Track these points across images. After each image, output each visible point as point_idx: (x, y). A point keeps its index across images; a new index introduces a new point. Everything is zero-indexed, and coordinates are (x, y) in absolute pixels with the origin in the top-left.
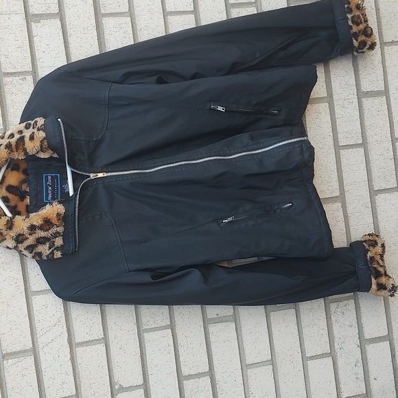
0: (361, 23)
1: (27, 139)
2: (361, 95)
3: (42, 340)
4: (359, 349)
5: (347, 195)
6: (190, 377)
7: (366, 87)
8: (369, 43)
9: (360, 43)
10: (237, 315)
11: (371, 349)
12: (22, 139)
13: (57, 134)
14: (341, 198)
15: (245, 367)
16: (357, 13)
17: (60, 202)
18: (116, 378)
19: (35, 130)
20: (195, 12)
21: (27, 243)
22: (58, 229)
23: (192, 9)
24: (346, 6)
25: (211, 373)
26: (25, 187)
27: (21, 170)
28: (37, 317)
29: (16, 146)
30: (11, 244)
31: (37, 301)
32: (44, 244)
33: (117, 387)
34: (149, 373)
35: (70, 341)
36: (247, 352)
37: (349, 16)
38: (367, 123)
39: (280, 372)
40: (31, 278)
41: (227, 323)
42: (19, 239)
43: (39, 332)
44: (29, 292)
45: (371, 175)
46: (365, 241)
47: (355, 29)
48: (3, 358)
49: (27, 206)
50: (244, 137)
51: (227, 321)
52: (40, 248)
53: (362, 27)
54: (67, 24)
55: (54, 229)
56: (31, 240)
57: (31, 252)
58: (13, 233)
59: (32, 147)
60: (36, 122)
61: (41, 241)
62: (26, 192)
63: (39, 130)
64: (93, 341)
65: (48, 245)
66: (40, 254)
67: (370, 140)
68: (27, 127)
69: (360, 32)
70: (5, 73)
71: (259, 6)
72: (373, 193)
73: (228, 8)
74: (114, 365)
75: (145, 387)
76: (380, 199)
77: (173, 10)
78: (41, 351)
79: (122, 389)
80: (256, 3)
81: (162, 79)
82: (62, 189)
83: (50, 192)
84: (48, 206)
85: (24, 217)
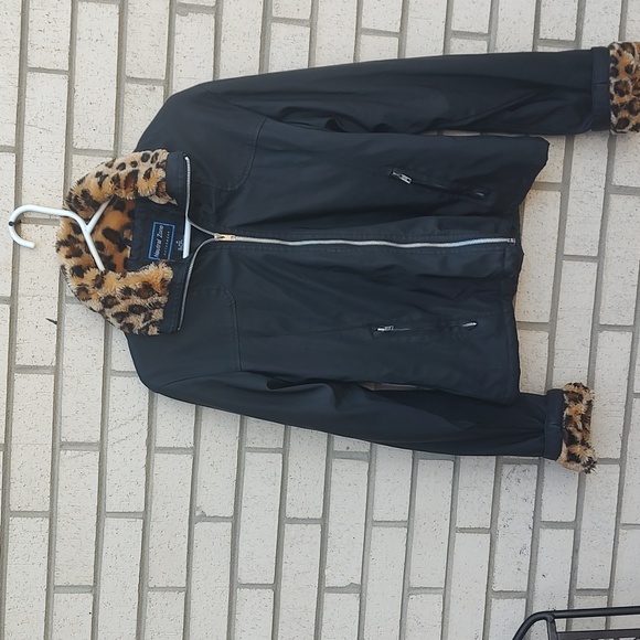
0: (627, 93)
1: (141, 176)
2: (610, 189)
3: (113, 435)
4: (530, 532)
5: (559, 323)
6: (294, 521)
7: (620, 178)
8: (633, 123)
9: (620, 120)
10: (373, 453)
11: (546, 535)
12: (134, 174)
13: (180, 177)
14: (551, 327)
15: (370, 522)
16: (625, 78)
17: (168, 264)
18: (199, 502)
19: (154, 166)
20: (401, 34)
21: (117, 309)
22: (160, 299)
23: (398, 31)
24: (612, 65)
25: (324, 521)
26: (127, 234)
27: (126, 211)
28: (112, 404)
29: (125, 182)
30: (97, 306)
31: (116, 384)
32: (139, 314)
33: (198, 514)
34: (243, 504)
35: (149, 443)
36: (377, 503)
37: (613, 80)
38: (611, 230)
39: (416, 539)
40: (113, 353)
41: (358, 462)
42: (108, 302)
43: (111, 424)
44: (108, 370)
45: (600, 302)
46: (567, 392)
47: (616, 100)
48: (61, 446)
49: (126, 258)
50: (430, 222)
51: (359, 459)
52: (132, 319)
53: (627, 99)
54: (223, 23)
55: (155, 298)
56: (122, 306)
57: (119, 322)
58: (101, 293)
59: (145, 188)
60: (157, 155)
61: (134, 310)
62: (127, 241)
63: (158, 166)
64: (178, 448)
65: (143, 316)
66: (131, 326)
67: (609, 253)
68: (144, 159)
69: (622, 105)
70: (128, 77)
71: (493, 41)
72: (597, 327)
73: (448, 36)
74: (199, 485)
75: (235, 520)
76: (605, 338)
77: (371, 27)
78: (109, 447)
79: (204, 518)
80: (490, 35)
81: (335, 123)
82: (175, 246)
83: (158, 247)
84: (152, 265)
85: (118, 275)
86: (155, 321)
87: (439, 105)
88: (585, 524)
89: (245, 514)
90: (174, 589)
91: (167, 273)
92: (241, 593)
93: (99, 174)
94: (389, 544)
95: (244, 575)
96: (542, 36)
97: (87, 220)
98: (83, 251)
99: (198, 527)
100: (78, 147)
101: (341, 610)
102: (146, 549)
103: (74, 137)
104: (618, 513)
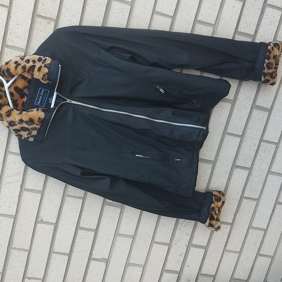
0: (272, 68)
2: (254, 106)
3: (6, 180)
4: (186, 247)
5: (218, 162)
6: (83, 229)
7: (259, 103)
8: (271, 82)
9: (265, 80)
11: (193, 250)
12: (33, 67)
13: (55, 73)
14: (214, 163)
15: (117, 234)
16: (272, 61)
17: (43, 111)
18: (42, 214)
19: (43, 65)
20: (173, 18)
21: (15, 127)
22: (36, 126)
23: (172, 15)
24: (268, 54)
25: (96, 231)
26: (26, 91)
27: (27, 80)
28: (7, 166)
29: (28, 70)
31: (10, 158)
32: (26, 131)
33: (39, 219)
34: (61, 219)
35: (22, 186)
36: (121, 226)
37: (267, 61)
38: (250, 125)
40: (11, 144)
41: (116, 208)
42: (11, 124)
43: (5, 175)
44: (8, 151)
45: (238, 156)
46: (215, 195)
47: (266, 71)
49: (24, 102)
50: (169, 111)
51: (117, 207)
52: (22, 133)
53: (271, 71)
55: (34, 126)
56: (18, 127)
57: (16, 133)
58: (9, 119)
60: (45, 60)
61: (23, 129)
62: (25, 94)
64: (35, 190)
65: (27, 132)
66: (21, 136)
67: (247, 135)
68: (40, 60)
69: (268, 73)
70: (38, 15)
71: (215, 28)
72: (234, 166)
73: (195, 22)
74: (42, 208)
75: (56, 225)
76: (237, 171)
77: (160, 11)
78: (3, 185)
79: (42, 222)
80: (215, 26)
81: (134, 58)
82: (48, 100)
83: (40, 100)
85: (18, 112)
86: (33, 135)
87: (184, 58)
88: (211, 248)
89: (61, 223)
90: (24, 250)
91: (42, 115)
92: (54, 256)
93: (16, 62)
94: (123, 244)
95: (56, 248)
96: (239, 30)
97: (8, 81)
98: (3, 96)
99: (39, 225)
100: (9, 44)
101: (97, 269)
102: (13, 231)
103: (7, 39)
104: (226, 245)
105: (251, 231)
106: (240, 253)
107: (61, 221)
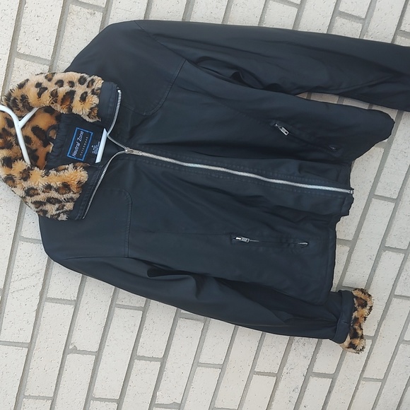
1: (77, 98)
3: (14, 285)
4: (303, 378)
5: (359, 242)
6: (142, 358)
11: (313, 381)
12: (71, 95)
13: (111, 105)
14: (352, 244)
15: (196, 363)
18: (74, 340)
19: (89, 91)
20: (301, 6)
21: (36, 198)
22: (74, 196)
23: (298, 2)
25: (163, 361)
26: (52, 134)
28: (18, 262)
29: (62, 99)
30: (19, 192)
31: (23, 247)
32: (54, 204)
33: (71, 347)
34: (107, 344)
35: (42, 294)
36: (204, 351)
39: (226, 376)
40: (24, 223)
42: (30, 192)
43: (14, 277)
44: (18, 236)
46: (357, 297)
49: (48, 153)
51: (197, 320)
52: (48, 207)
55: (71, 195)
56: (42, 197)
57: (37, 208)
58: (27, 184)
59: (80, 109)
60: (93, 81)
61: (51, 201)
62: (51, 139)
63: (93, 93)
64: (64, 300)
65: (57, 206)
66: (45, 212)
67: (405, 198)
68: (82, 81)
71: (366, 25)
72: (383, 247)
73: (335, 15)
74: (76, 328)
75: (98, 355)
76: (387, 255)
78: (10, 294)
79: (75, 351)
80: (365, 21)
81: (239, 76)
82: (91, 149)
83: (77, 148)
84: (71, 166)
85: (43, 172)
86: (66, 211)
88: (340, 377)
89: (106, 350)
90: (44, 398)
91: (82, 175)
92: (93, 404)
93: (38, 85)
94: (206, 379)
95: (98, 391)
96: (403, 28)
97: (20, 118)
98: (14, 142)
99: (69, 357)
100: (21, 51)
103: (19, 42)
104: (363, 371)
105: (401, 346)
106: (383, 381)
107: (106, 347)
